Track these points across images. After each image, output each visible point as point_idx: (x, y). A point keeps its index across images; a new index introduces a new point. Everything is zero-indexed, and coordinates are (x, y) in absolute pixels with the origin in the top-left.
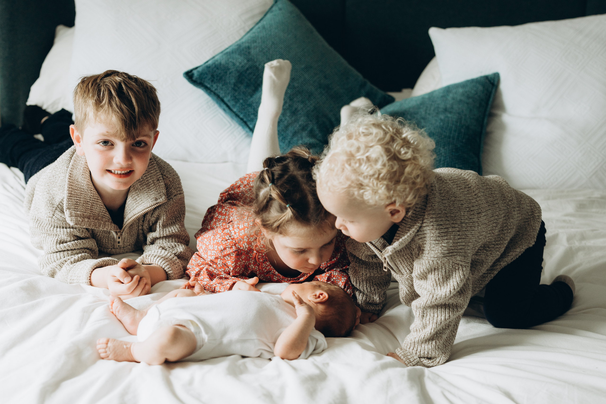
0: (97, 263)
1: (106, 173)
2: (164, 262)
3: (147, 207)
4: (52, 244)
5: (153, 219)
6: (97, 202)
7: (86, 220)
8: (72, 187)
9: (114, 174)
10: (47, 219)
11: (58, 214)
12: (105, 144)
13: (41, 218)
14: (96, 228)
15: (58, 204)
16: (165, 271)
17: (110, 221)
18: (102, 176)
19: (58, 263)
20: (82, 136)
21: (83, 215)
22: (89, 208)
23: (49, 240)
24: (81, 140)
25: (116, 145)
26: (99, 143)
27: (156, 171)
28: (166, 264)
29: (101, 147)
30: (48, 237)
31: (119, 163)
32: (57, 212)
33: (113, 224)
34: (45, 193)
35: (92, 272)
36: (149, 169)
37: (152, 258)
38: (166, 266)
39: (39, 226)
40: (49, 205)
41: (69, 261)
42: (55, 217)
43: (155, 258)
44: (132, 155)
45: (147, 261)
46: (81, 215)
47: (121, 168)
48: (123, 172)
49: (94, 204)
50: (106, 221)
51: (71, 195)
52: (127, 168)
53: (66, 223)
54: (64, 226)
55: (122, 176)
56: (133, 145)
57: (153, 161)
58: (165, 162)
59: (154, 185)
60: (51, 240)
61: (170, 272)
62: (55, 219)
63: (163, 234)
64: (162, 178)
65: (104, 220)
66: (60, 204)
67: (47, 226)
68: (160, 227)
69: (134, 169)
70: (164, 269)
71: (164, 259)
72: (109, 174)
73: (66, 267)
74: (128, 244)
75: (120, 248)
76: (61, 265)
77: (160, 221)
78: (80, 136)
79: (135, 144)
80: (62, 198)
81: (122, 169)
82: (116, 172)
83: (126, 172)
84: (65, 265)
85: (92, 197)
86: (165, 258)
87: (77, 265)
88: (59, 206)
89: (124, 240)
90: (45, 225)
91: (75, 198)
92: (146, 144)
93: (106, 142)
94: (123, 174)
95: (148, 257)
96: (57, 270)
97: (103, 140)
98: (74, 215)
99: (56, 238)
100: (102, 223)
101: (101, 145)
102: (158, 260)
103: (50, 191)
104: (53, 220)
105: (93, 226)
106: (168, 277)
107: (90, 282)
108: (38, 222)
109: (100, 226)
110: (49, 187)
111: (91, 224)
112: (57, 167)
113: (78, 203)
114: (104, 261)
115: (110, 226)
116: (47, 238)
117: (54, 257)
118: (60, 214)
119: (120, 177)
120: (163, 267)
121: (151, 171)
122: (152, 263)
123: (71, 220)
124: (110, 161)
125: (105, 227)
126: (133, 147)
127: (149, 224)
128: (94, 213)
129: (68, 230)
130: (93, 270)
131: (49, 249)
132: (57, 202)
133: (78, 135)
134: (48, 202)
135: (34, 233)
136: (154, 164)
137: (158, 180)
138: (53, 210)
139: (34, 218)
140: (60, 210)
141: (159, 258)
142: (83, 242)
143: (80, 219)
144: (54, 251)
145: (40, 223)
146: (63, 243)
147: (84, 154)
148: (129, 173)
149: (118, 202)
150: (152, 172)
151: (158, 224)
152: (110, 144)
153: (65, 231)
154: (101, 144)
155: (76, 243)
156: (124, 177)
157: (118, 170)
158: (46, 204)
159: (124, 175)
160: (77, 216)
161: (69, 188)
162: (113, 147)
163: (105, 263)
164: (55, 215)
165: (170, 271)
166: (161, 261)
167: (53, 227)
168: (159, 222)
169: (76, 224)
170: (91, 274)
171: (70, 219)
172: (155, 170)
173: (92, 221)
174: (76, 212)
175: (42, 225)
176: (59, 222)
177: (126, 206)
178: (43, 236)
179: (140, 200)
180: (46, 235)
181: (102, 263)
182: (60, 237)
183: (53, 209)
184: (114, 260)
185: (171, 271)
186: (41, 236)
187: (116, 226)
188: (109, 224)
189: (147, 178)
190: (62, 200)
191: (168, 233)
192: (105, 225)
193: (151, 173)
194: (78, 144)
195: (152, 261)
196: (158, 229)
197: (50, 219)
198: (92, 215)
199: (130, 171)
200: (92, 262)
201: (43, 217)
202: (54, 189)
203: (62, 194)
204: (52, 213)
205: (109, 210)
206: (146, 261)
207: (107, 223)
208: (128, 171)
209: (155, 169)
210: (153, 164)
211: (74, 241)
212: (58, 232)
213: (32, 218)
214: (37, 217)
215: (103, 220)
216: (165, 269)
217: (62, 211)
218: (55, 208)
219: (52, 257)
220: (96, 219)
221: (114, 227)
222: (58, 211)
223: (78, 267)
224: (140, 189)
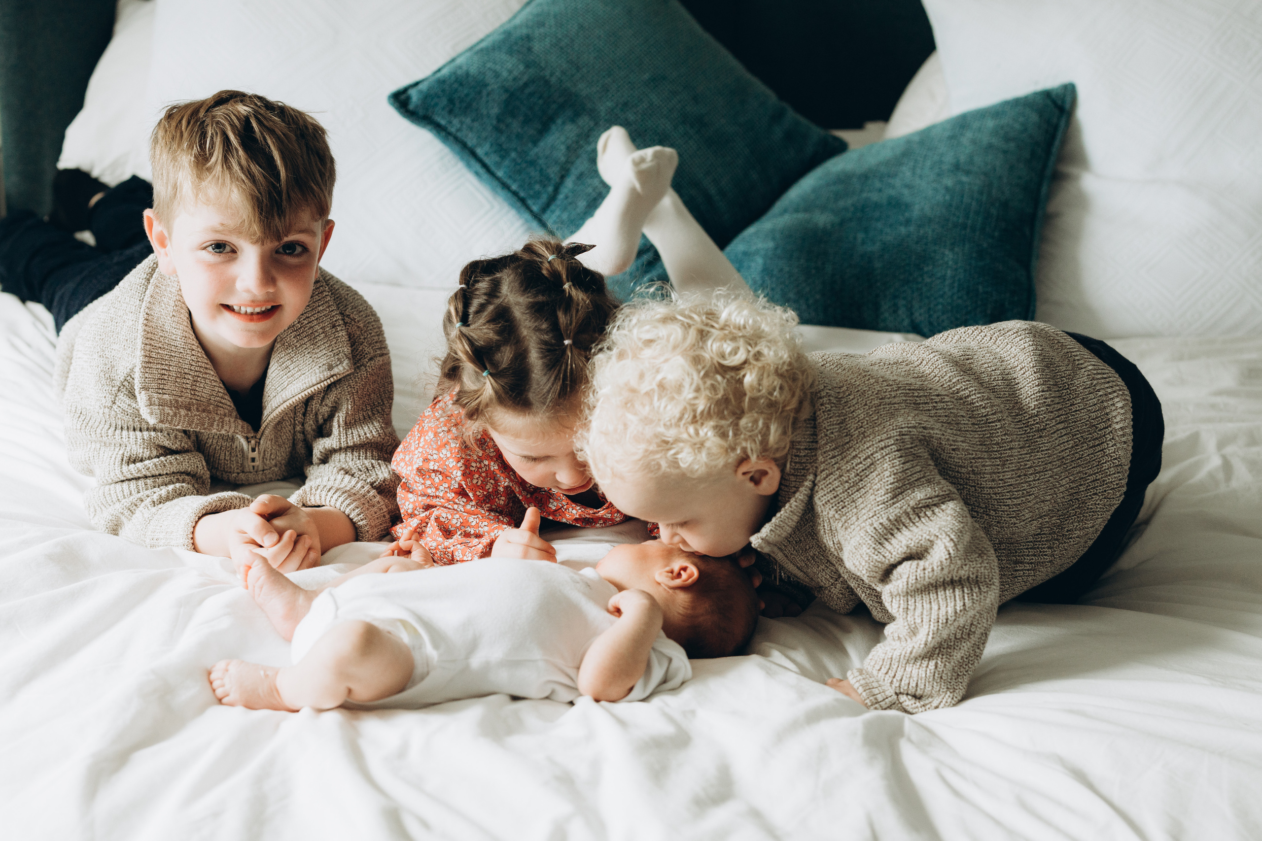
0: (206, 504)
1: (220, 312)
2: (348, 502)
3: (311, 384)
4: (112, 463)
5: (325, 410)
6: (206, 373)
7: (183, 412)
8: (152, 342)
9: (239, 313)
10: (101, 411)
11: (123, 400)
12: (218, 250)
13: (88, 408)
14: (205, 429)
15: (122, 379)
16: (351, 520)
17: (234, 414)
18: (214, 317)
19: (125, 504)
20: (170, 234)
21: (177, 401)
22: (189, 387)
23: (106, 455)
24: (168, 242)
25: (242, 251)
26: (205, 248)
27: (329, 306)
28: (352, 506)
29: (209, 256)
30: (103, 449)
31: (248, 291)
32: (121, 396)
33: (240, 422)
34: (96, 356)
35: (196, 522)
36: (314, 302)
37: (324, 493)
38: (354, 510)
39: (84, 425)
40: (103, 382)
41: (149, 499)
42: (116, 406)
43: (330, 494)
44: (274, 273)
45: (312, 498)
46: (171, 402)
47: (253, 301)
48: (258, 310)
49: (199, 379)
50: (225, 415)
51: (149, 361)
52: (267, 301)
53: (142, 420)
54: (137, 425)
55: (255, 317)
56: (277, 252)
57: (322, 286)
58: (348, 287)
59: (326, 336)
60: (110, 455)
61: (361, 523)
62: (117, 410)
63: (347, 441)
64: (341, 322)
65: (221, 411)
66: (128, 378)
67: (101, 427)
68: (339, 426)
69: (282, 303)
70: (348, 516)
71: (349, 496)
72: (227, 314)
73: (143, 512)
74: (273, 462)
75: (256, 472)
76: (131, 509)
77: (341, 414)
78: (166, 234)
79: (281, 250)
80: (131, 367)
81: (254, 303)
82: (243, 310)
83: (263, 309)
84: (141, 508)
85: (193, 364)
86: (350, 494)
87: (165, 508)
88: (126, 383)
89: (264, 454)
90: (97, 424)
91: (159, 366)
92: (305, 249)
93: (219, 246)
94: (258, 313)
95: (314, 490)
96: (123, 518)
97: (213, 242)
98: (157, 403)
99: (121, 452)
100: (217, 418)
101: (209, 252)
102: (335, 496)
103: (106, 352)
104: (113, 413)
105: (197, 424)
106: (357, 535)
107: (193, 544)
108: (82, 417)
109: (212, 425)
110: (104, 344)
111: (192, 422)
112: (119, 299)
113: (166, 377)
114: (221, 500)
115: (233, 425)
116: (101, 452)
117: (118, 491)
118: (128, 401)
119: (251, 320)
120: (346, 512)
121: (319, 306)
122: (324, 504)
123: (151, 414)
124: (228, 285)
125: (222, 427)
126: (276, 256)
127: (317, 421)
128: (198, 398)
129: (146, 434)
130: (200, 518)
131: (107, 474)
132: (120, 374)
133: (162, 231)
134: (102, 374)
135: (73, 441)
136: (325, 291)
137: (334, 326)
138: (113, 392)
139: (73, 409)
140: (127, 393)
141: (338, 494)
142: (176, 459)
143: (170, 411)
144: (117, 480)
145: (86, 421)
146: (134, 462)
147: (175, 272)
148: (271, 311)
149: (250, 374)
150: (321, 308)
151: (336, 419)
152: (228, 249)
153: (138, 437)
154: (210, 249)
155: (162, 462)
156: (259, 320)
157: (246, 306)
158: (97, 378)
159: (260, 316)
160: (162, 404)
161: (146, 344)
162: (234, 255)
163: (224, 504)
164: (117, 403)
165: (362, 520)
166: (341, 499)
167: (113, 429)
168: (338, 416)
169: (161, 421)
170: (194, 527)
171: (149, 411)
172: (327, 305)
173: (195, 415)
174: (160, 396)
175: (89, 425)
176: (126, 418)
177: (268, 381)
178: (93, 446)
179: (296, 369)
180: (98, 446)
181: (218, 504)
182: (128, 449)
183: (114, 389)
184: (243, 498)
185: (364, 521)
186: (89, 446)
187: (246, 425)
188: (232, 420)
189: (309, 322)
190: (132, 370)
191: (356, 439)
192: (222, 422)
193: (318, 312)
194: (162, 251)
195: (323, 499)
196: (335, 431)
197: (107, 410)
198: (194, 401)
199: (273, 307)
200: (198, 502)
201: (92, 408)
202: (115, 347)
203: (130, 358)
204: (110, 398)
205: (232, 390)
206: (310, 500)
207: (227, 419)
208: (269, 307)
209: (326, 302)
210: (322, 292)
211: (158, 457)
212: (124, 440)
213: (69, 408)
214: (79, 408)
215: (219, 412)
216: (351, 517)
217: (132, 395)
218: (117, 388)
219: (112, 492)
220: (204, 411)
221: (242, 427)
222: (122, 394)
223: (168, 513)
224: (296, 346)
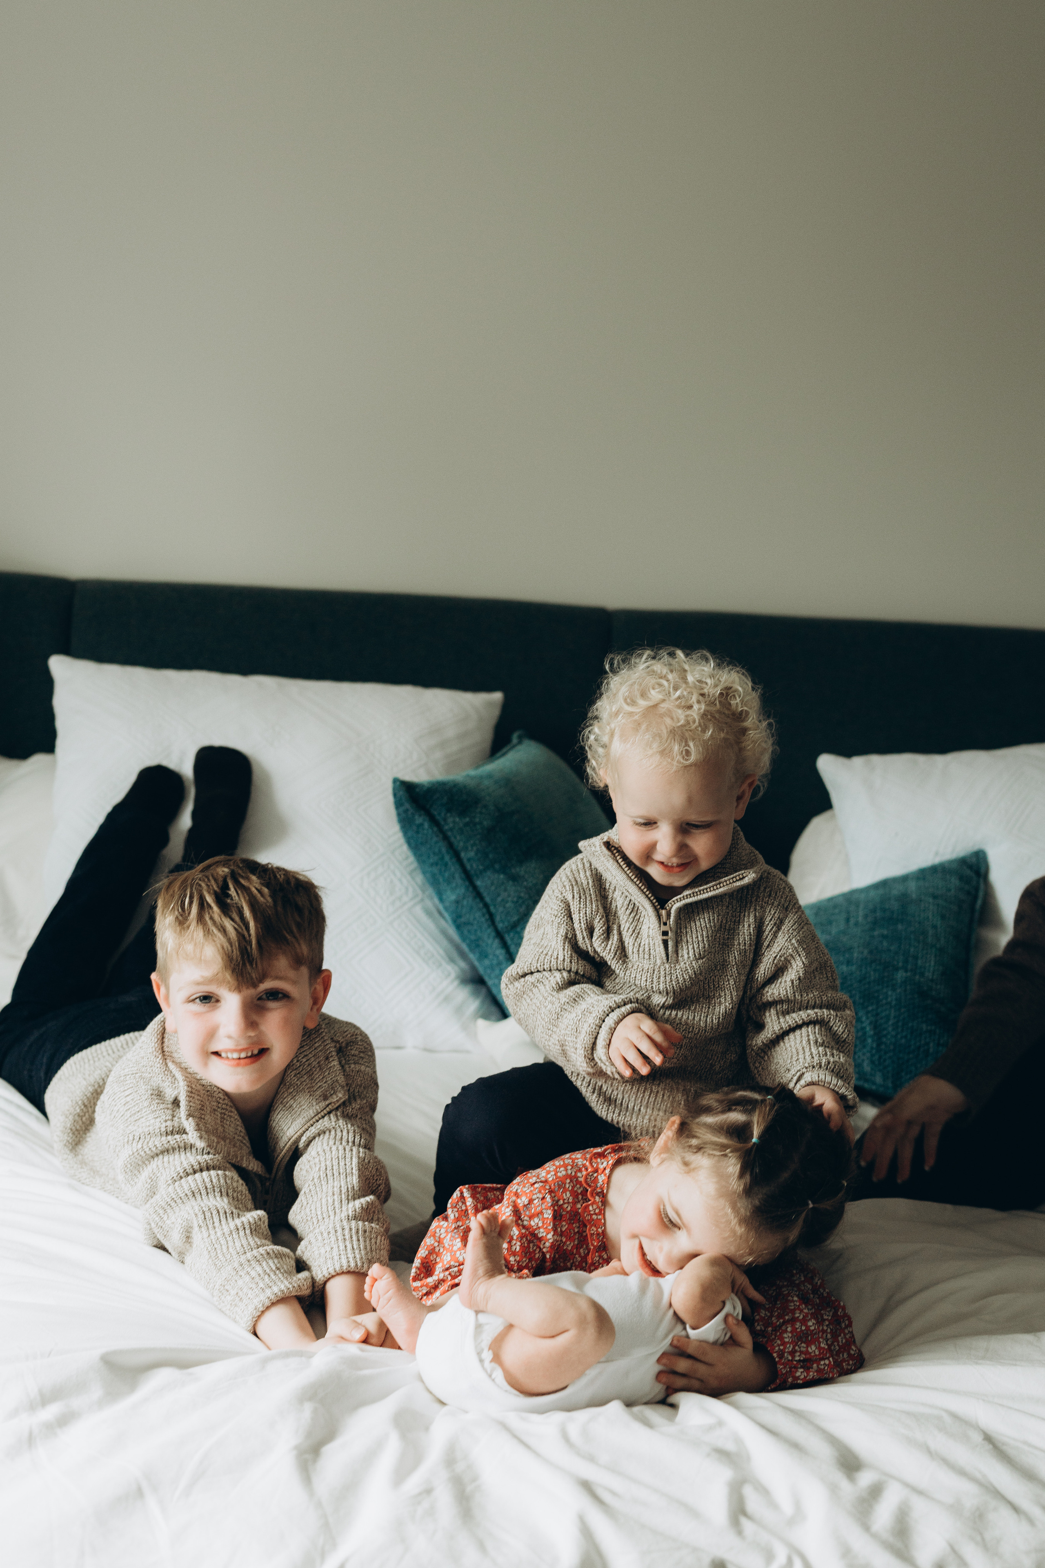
1: (208, 1058)
3: (312, 1118)
7: (222, 1142)
9: (228, 1058)
12: (203, 1002)
18: (207, 1063)
24: (170, 1001)
25: (224, 1000)
26: (194, 1001)
27: (324, 1040)
29: (198, 1007)
31: (230, 1037)
44: (255, 1018)
47: (239, 1046)
48: (243, 1055)
52: (254, 1045)
55: (242, 1061)
56: (260, 999)
59: (321, 1068)
69: (269, 1045)
72: (217, 1060)
79: (264, 997)
82: (230, 1055)
83: (251, 1053)
92: (286, 995)
93: (206, 998)
94: (245, 1058)
97: (198, 995)
100: (244, 1154)
101: (199, 1004)
111: (230, 1152)
113: (204, 1109)
115: (255, 1164)
119: (238, 1065)
121: (315, 1043)
126: (259, 1003)
148: (260, 1054)
152: (212, 999)
154: (198, 1000)
156: (250, 1063)
157: (232, 1051)
159: (248, 1060)
162: (219, 1004)
172: (322, 1040)
189: (308, 1060)
193: (315, 1049)
199: (263, 1049)
208: (259, 1050)
220: (234, 1145)
221: (261, 1167)
224: (297, 1084)
